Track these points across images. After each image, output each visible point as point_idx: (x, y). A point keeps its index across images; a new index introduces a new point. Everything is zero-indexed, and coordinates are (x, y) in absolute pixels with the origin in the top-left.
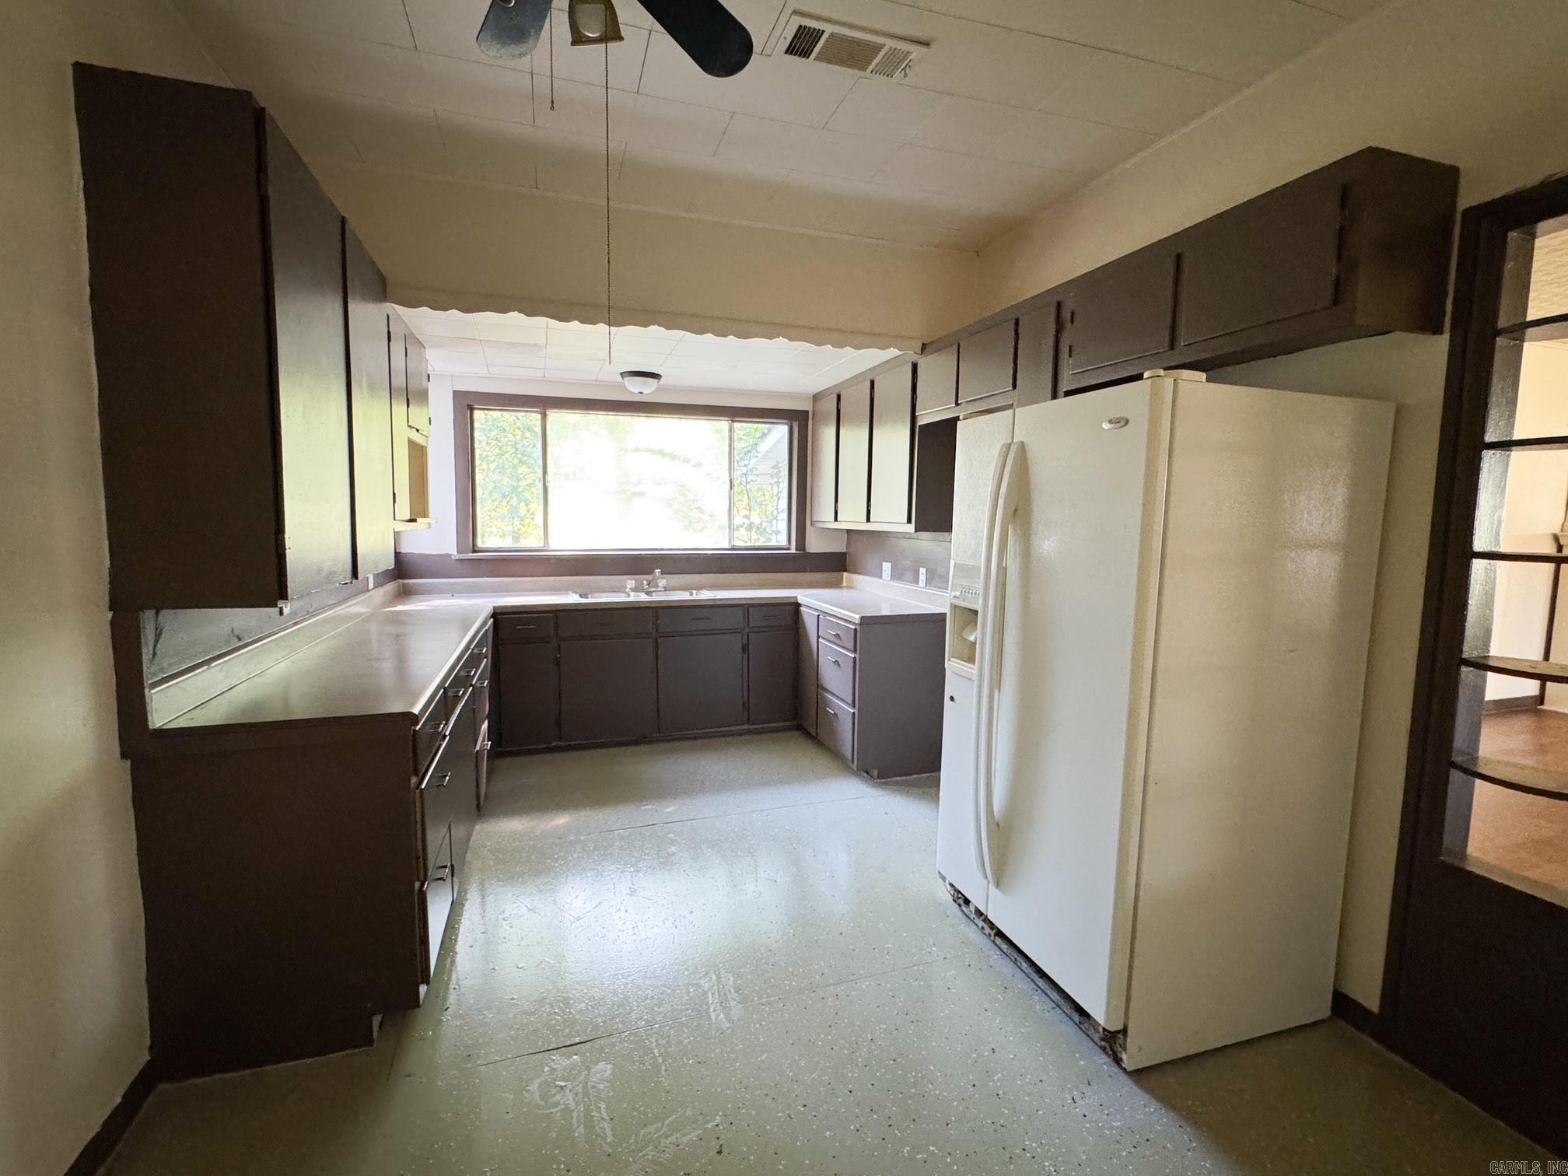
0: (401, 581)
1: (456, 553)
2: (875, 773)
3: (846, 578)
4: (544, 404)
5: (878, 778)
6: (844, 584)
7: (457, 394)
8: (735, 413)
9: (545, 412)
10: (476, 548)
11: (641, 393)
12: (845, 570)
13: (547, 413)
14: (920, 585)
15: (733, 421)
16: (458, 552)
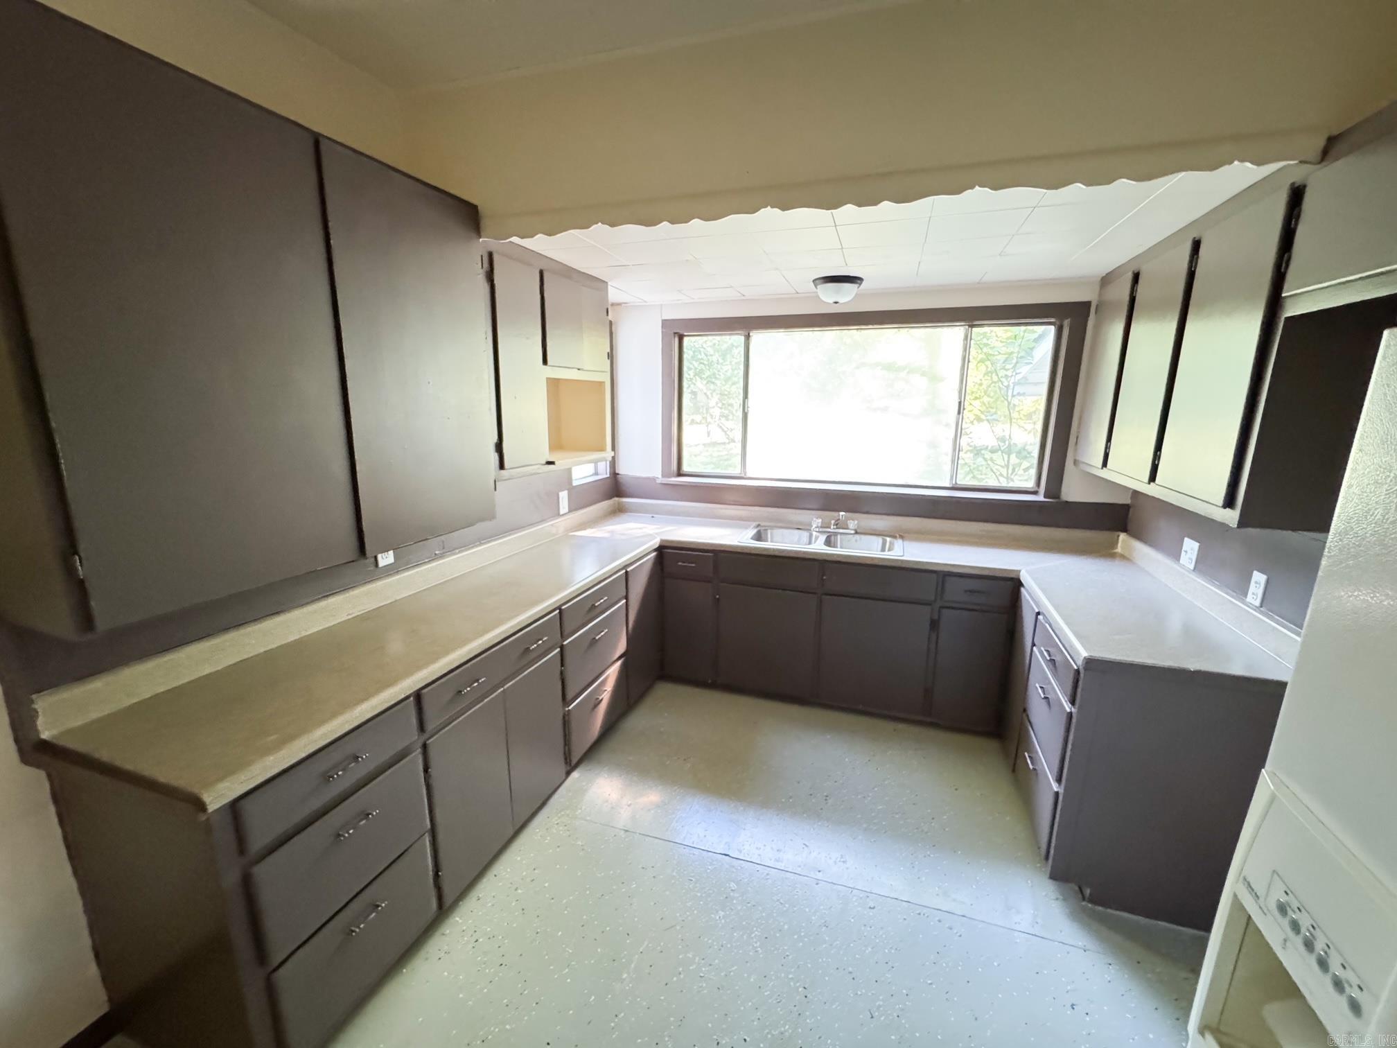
0: (616, 499)
1: (660, 476)
2: (1088, 892)
3: (1123, 541)
4: (747, 325)
5: (1091, 901)
6: (1119, 550)
7: (666, 324)
8: (972, 316)
9: (749, 334)
10: (681, 472)
11: (836, 303)
12: (1125, 530)
13: (751, 334)
14: (1249, 598)
15: (972, 326)
16: (662, 475)
